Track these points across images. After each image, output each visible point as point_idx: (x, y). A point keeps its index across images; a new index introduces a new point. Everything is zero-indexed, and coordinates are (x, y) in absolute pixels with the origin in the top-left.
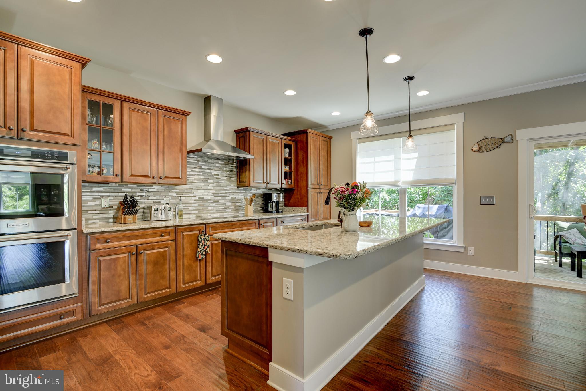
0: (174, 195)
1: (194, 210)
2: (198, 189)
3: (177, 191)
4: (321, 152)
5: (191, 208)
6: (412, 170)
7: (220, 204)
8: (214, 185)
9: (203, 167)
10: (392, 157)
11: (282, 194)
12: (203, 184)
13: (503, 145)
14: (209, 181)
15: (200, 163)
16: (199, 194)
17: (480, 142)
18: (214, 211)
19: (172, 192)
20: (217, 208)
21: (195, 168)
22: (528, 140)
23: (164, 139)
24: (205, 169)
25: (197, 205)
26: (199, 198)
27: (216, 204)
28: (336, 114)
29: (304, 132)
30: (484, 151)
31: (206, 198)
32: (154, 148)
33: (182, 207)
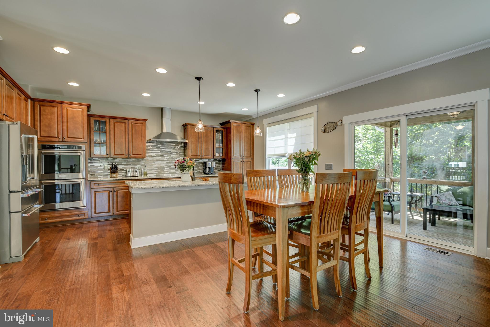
0: (143, 163)
1: (155, 172)
2: (158, 160)
3: (145, 161)
4: (243, 134)
5: (153, 171)
6: (293, 145)
7: (172, 169)
8: (168, 157)
9: (160, 148)
10: (283, 137)
11: (214, 163)
12: (161, 157)
13: (337, 127)
14: (164, 156)
15: (158, 146)
16: (158, 163)
17: (325, 126)
18: (168, 172)
19: (142, 162)
20: (170, 170)
21: (155, 148)
22: (350, 123)
23: (132, 135)
24: (161, 149)
25: (157, 169)
26: (158, 165)
27: (169, 169)
28: (245, 109)
29: (229, 122)
30: (328, 132)
31: (162, 165)
32: (127, 140)
33: (146, 170)
